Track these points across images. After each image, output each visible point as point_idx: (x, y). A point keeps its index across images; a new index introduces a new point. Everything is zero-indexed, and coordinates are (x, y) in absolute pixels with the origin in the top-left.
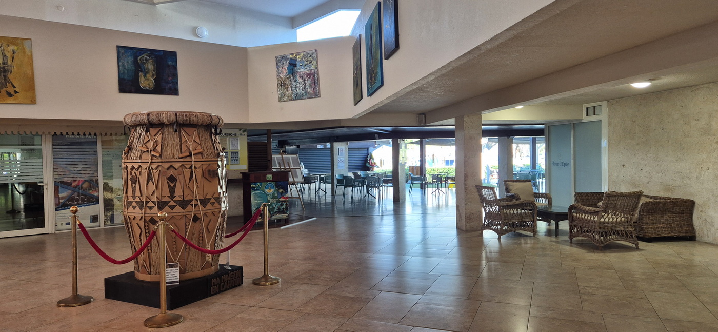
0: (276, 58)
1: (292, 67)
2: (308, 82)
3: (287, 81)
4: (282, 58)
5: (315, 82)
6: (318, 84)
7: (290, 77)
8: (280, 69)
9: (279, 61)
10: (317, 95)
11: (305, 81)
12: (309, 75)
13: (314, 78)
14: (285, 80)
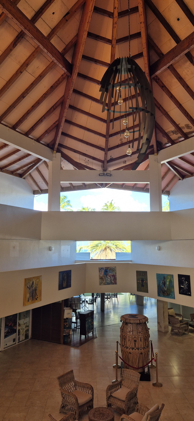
0: (99, 268)
1: (106, 272)
2: (112, 278)
3: (103, 278)
4: (102, 269)
5: (115, 279)
6: (116, 279)
7: (105, 276)
8: (101, 272)
9: (100, 269)
10: (116, 283)
11: (111, 278)
12: (113, 276)
13: (114, 277)
14: (103, 277)
